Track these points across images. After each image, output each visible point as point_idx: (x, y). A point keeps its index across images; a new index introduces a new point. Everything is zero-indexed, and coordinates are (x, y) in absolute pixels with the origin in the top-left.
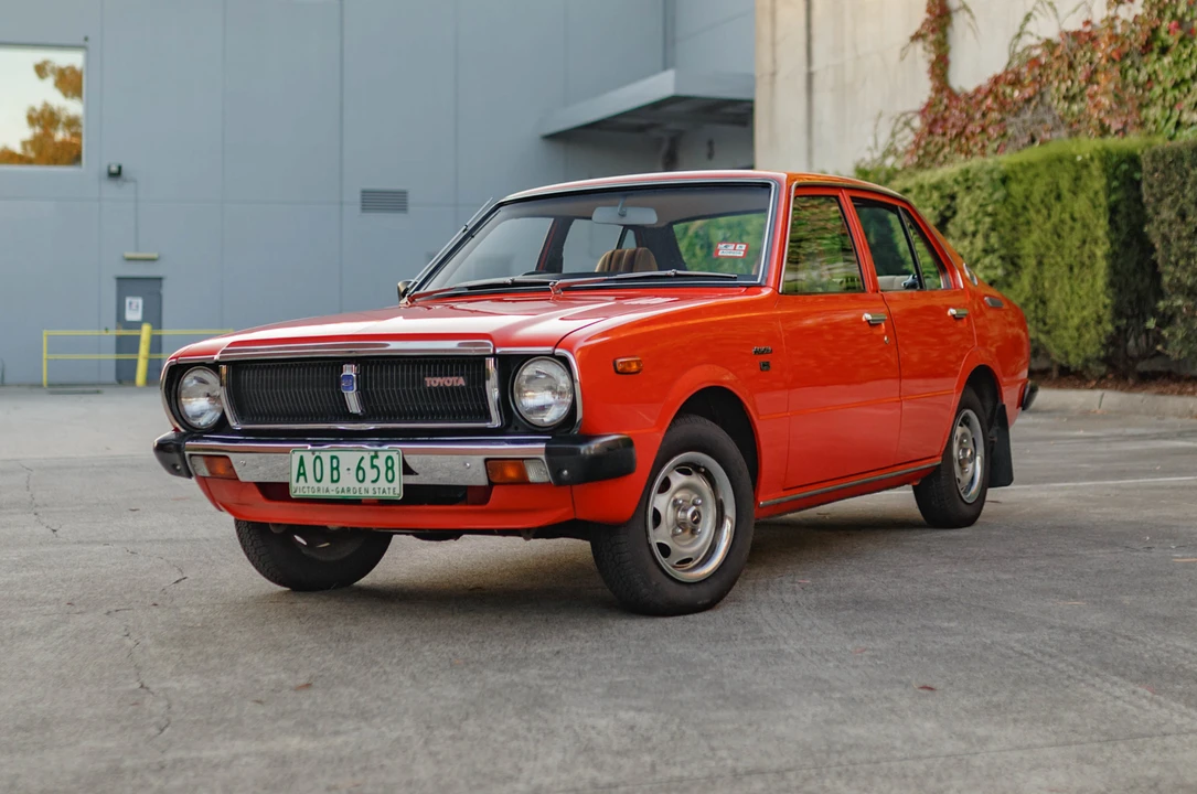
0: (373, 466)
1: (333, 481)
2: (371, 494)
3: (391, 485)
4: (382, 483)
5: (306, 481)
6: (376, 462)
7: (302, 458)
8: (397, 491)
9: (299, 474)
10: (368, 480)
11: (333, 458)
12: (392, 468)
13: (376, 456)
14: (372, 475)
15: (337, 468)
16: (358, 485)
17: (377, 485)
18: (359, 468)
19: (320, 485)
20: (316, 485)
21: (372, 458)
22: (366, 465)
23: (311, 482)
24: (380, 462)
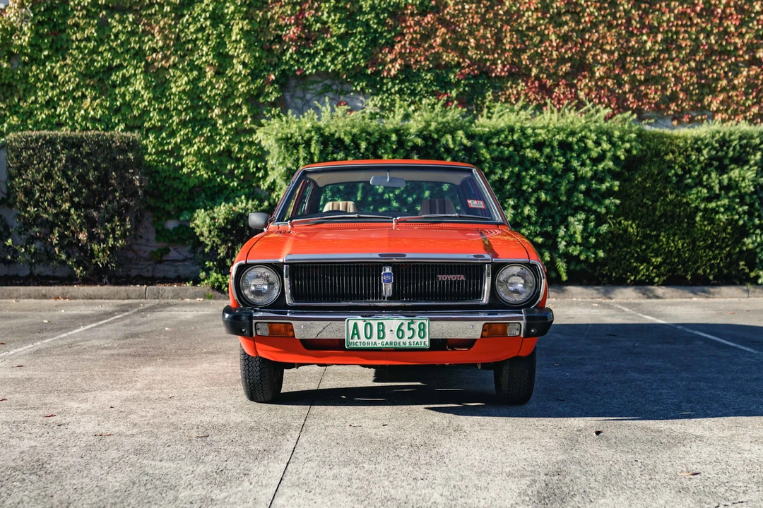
0: (409, 329)
1: (379, 338)
2: (408, 345)
3: (423, 340)
4: (417, 339)
5: (359, 338)
6: (412, 326)
7: (356, 324)
8: (427, 343)
9: (353, 334)
10: (406, 337)
11: (379, 324)
12: (424, 330)
13: (413, 323)
14: (408, 334)
15: (383, 330)
16: (398, 340)
17: (412, 340)
18: (399, 329)
19: (370, 341)
20: (366, 341)
21: (409, 324)
22: (405, 328)
23: (363, 339)
24: (416, 326)
